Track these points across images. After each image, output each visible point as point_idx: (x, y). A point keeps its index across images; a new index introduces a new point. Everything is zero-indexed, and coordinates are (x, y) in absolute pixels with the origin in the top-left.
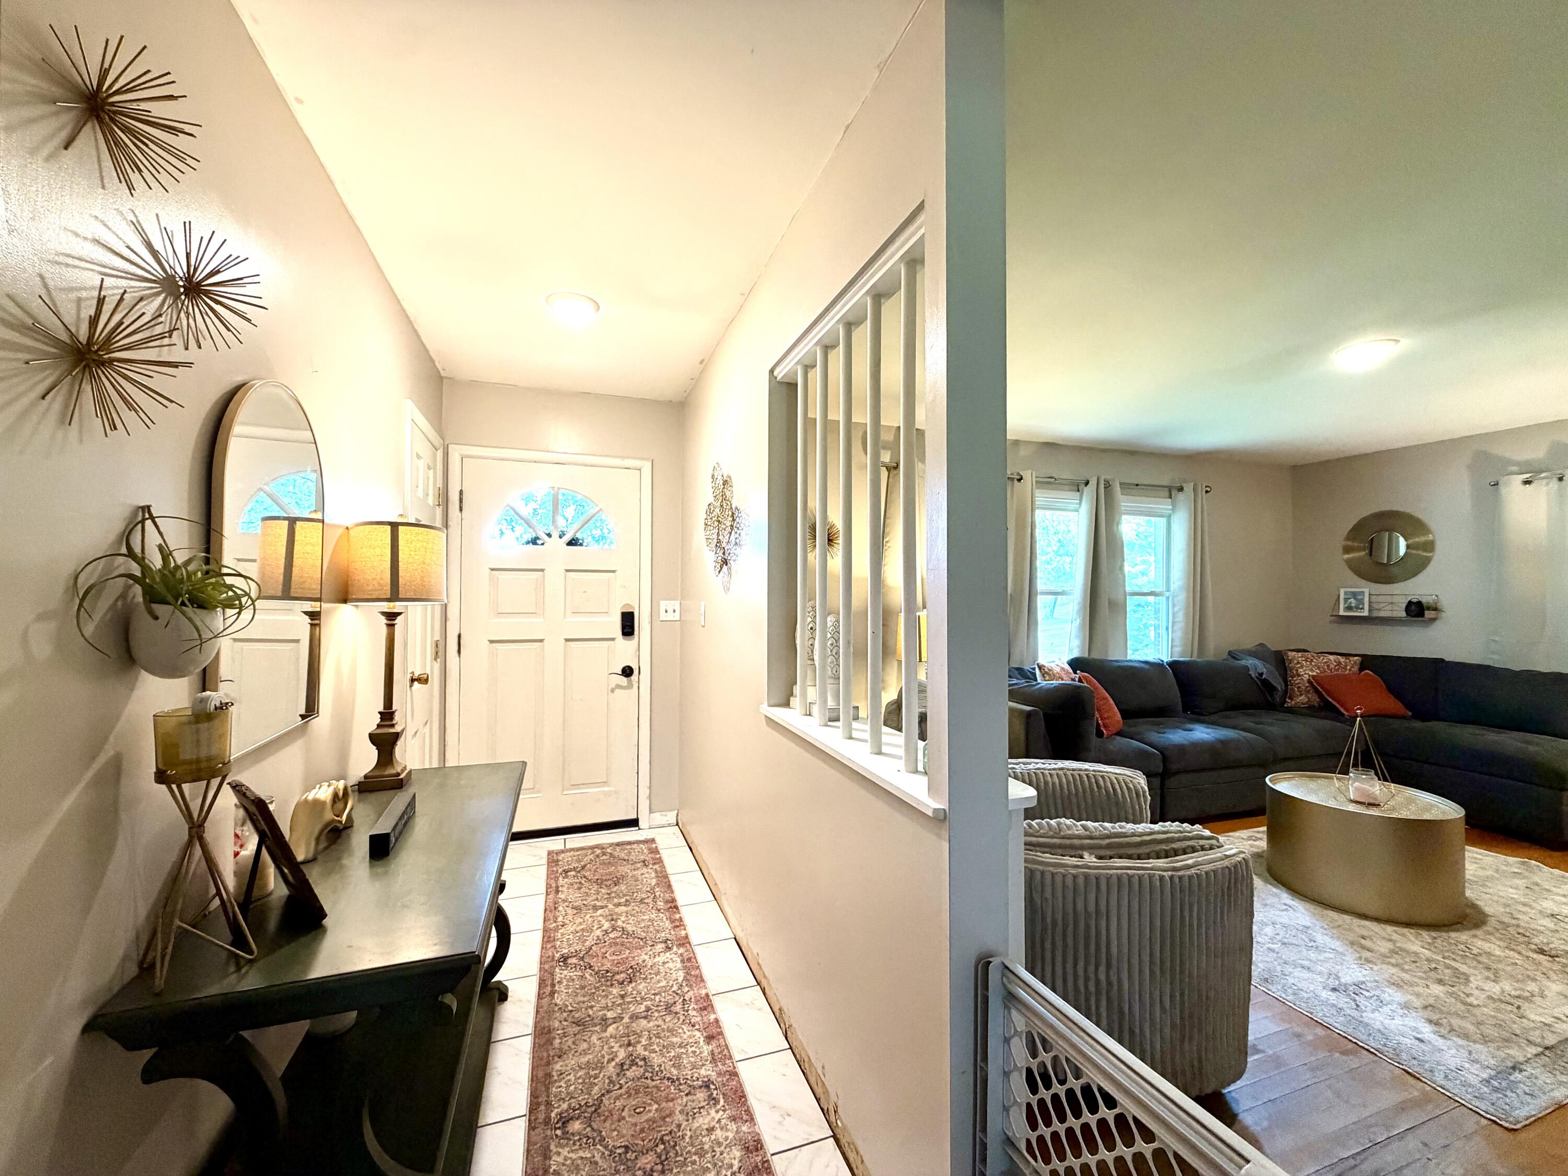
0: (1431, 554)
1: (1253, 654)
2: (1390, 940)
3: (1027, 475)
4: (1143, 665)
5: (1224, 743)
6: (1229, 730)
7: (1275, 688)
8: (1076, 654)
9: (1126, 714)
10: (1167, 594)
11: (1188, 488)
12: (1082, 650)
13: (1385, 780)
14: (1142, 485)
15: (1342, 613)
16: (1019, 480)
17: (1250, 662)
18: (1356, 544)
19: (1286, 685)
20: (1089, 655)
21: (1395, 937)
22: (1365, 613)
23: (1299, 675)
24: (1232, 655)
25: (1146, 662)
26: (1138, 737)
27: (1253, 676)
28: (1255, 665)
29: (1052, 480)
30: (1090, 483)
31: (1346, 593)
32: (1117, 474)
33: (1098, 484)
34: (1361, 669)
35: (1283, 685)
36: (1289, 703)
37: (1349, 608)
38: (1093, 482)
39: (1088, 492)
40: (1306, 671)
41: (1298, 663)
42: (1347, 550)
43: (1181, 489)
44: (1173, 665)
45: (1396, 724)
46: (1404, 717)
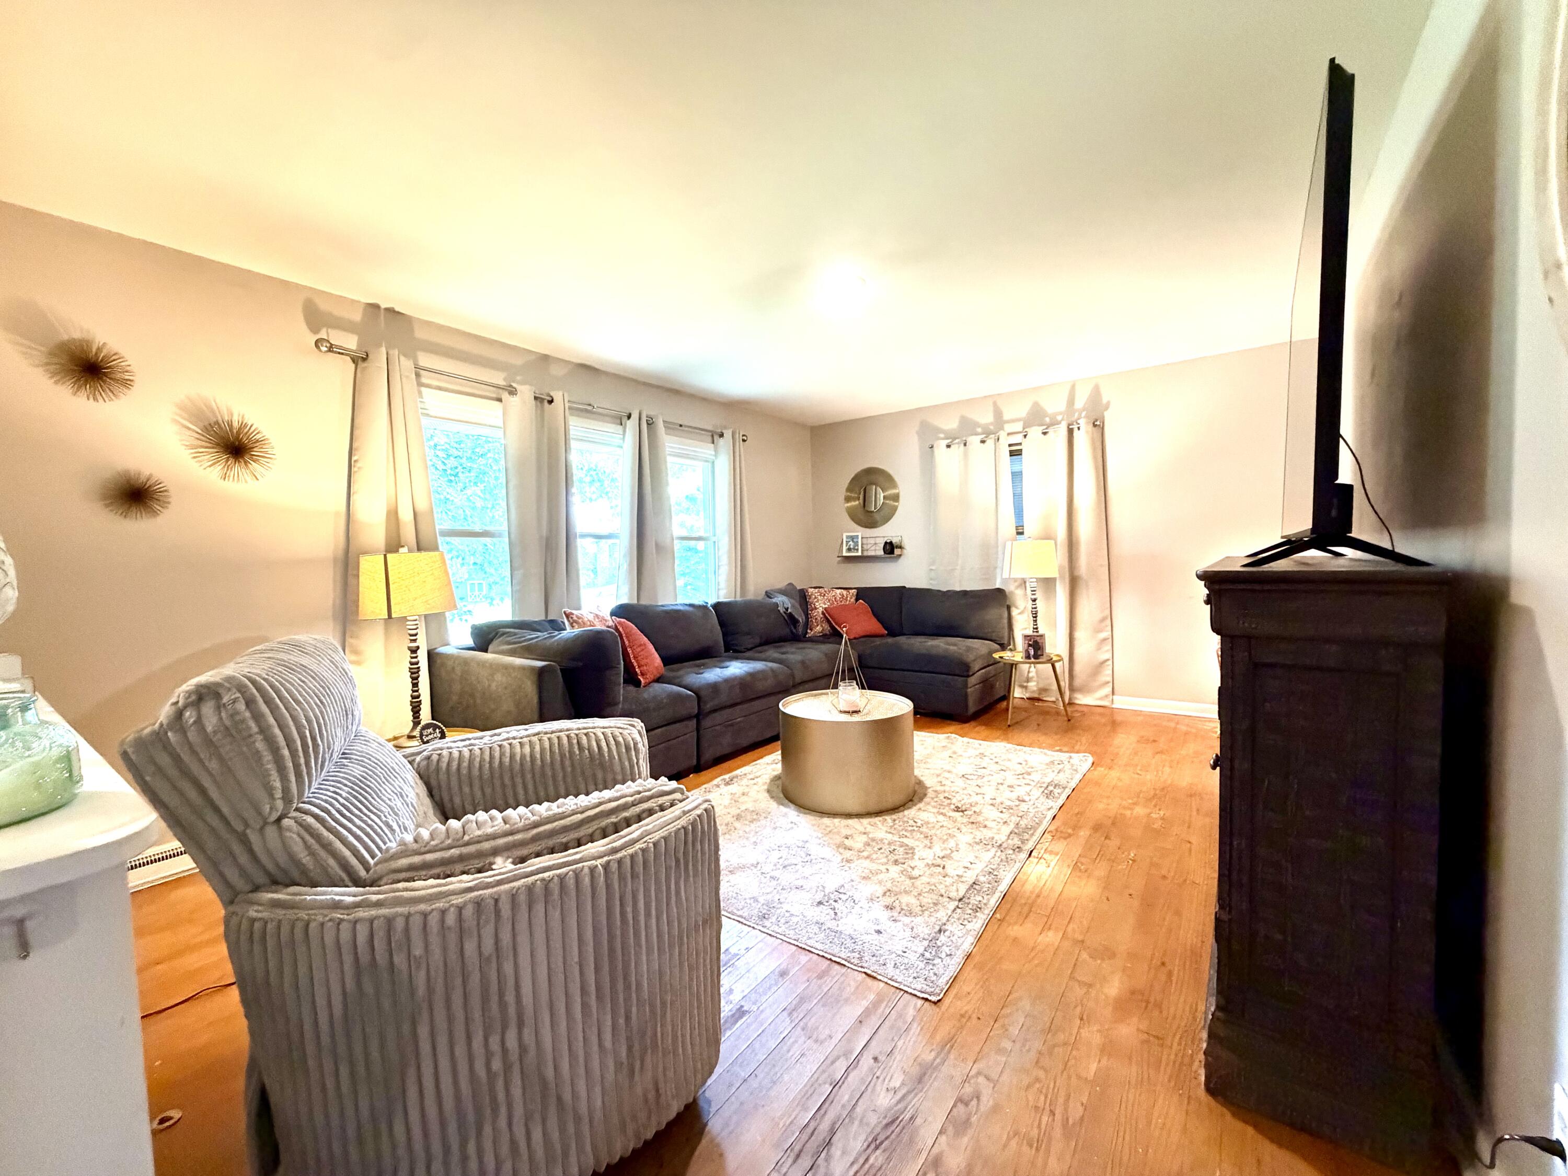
0: (897, 504)
1: (783, 592)
2: (865, 833)
3: (557, 396)
4: (687, 608)
5: (752, 675)
6: (757, 662)
7: (798, 621)
8: (624, 600)
9: (667, 660)
10: (713, 539)
11: (728, 434)
12: (630, 598)
13: (863, 688)
14: (686, 426)
15: (845, 554)
16: (551, 402)
17: (780, 599)
18: (853, 495)
19: (807, 618)
20: (638, 601)
21: (869, 828)
22: (859, 554)
23: (816, 608)
24: (768, 595)
25: (691, 605)
26: (677, 681)
27: (781, 611)
28: (782, 601)
29: (589, 408)
30: (632, 416)
31: (847, 537)
32: (662, 413)
33: (640, 419)
34: (857, 600)
35: (804, 617)
36: (810, 634)
37: (849, 550)
38: (635, 416)
39: (632, 424)
40: (820, 605)
41: (816, 598)
42: (848, 499)
43: (721, 435)
44: (717, 606)
45: (878, 641)
46: (882, 636)
